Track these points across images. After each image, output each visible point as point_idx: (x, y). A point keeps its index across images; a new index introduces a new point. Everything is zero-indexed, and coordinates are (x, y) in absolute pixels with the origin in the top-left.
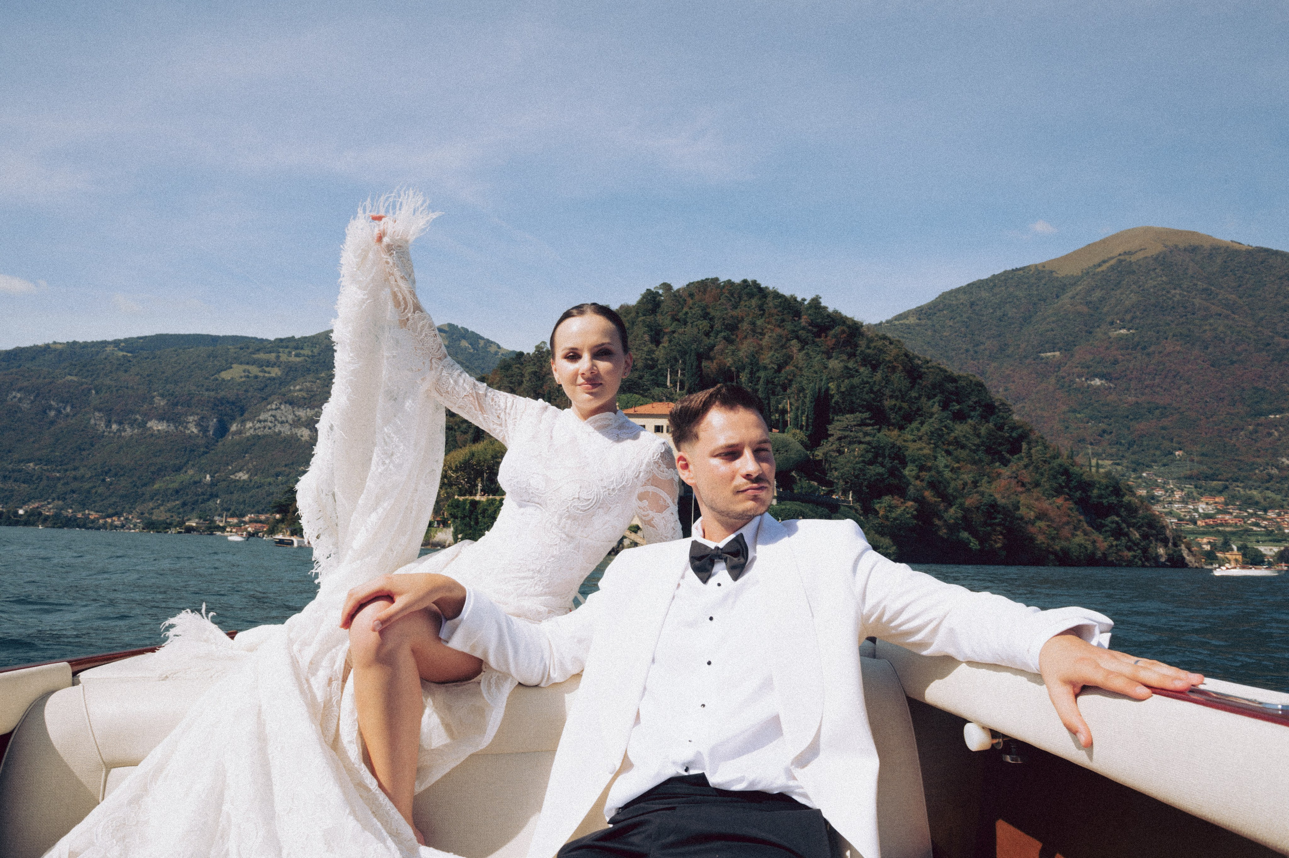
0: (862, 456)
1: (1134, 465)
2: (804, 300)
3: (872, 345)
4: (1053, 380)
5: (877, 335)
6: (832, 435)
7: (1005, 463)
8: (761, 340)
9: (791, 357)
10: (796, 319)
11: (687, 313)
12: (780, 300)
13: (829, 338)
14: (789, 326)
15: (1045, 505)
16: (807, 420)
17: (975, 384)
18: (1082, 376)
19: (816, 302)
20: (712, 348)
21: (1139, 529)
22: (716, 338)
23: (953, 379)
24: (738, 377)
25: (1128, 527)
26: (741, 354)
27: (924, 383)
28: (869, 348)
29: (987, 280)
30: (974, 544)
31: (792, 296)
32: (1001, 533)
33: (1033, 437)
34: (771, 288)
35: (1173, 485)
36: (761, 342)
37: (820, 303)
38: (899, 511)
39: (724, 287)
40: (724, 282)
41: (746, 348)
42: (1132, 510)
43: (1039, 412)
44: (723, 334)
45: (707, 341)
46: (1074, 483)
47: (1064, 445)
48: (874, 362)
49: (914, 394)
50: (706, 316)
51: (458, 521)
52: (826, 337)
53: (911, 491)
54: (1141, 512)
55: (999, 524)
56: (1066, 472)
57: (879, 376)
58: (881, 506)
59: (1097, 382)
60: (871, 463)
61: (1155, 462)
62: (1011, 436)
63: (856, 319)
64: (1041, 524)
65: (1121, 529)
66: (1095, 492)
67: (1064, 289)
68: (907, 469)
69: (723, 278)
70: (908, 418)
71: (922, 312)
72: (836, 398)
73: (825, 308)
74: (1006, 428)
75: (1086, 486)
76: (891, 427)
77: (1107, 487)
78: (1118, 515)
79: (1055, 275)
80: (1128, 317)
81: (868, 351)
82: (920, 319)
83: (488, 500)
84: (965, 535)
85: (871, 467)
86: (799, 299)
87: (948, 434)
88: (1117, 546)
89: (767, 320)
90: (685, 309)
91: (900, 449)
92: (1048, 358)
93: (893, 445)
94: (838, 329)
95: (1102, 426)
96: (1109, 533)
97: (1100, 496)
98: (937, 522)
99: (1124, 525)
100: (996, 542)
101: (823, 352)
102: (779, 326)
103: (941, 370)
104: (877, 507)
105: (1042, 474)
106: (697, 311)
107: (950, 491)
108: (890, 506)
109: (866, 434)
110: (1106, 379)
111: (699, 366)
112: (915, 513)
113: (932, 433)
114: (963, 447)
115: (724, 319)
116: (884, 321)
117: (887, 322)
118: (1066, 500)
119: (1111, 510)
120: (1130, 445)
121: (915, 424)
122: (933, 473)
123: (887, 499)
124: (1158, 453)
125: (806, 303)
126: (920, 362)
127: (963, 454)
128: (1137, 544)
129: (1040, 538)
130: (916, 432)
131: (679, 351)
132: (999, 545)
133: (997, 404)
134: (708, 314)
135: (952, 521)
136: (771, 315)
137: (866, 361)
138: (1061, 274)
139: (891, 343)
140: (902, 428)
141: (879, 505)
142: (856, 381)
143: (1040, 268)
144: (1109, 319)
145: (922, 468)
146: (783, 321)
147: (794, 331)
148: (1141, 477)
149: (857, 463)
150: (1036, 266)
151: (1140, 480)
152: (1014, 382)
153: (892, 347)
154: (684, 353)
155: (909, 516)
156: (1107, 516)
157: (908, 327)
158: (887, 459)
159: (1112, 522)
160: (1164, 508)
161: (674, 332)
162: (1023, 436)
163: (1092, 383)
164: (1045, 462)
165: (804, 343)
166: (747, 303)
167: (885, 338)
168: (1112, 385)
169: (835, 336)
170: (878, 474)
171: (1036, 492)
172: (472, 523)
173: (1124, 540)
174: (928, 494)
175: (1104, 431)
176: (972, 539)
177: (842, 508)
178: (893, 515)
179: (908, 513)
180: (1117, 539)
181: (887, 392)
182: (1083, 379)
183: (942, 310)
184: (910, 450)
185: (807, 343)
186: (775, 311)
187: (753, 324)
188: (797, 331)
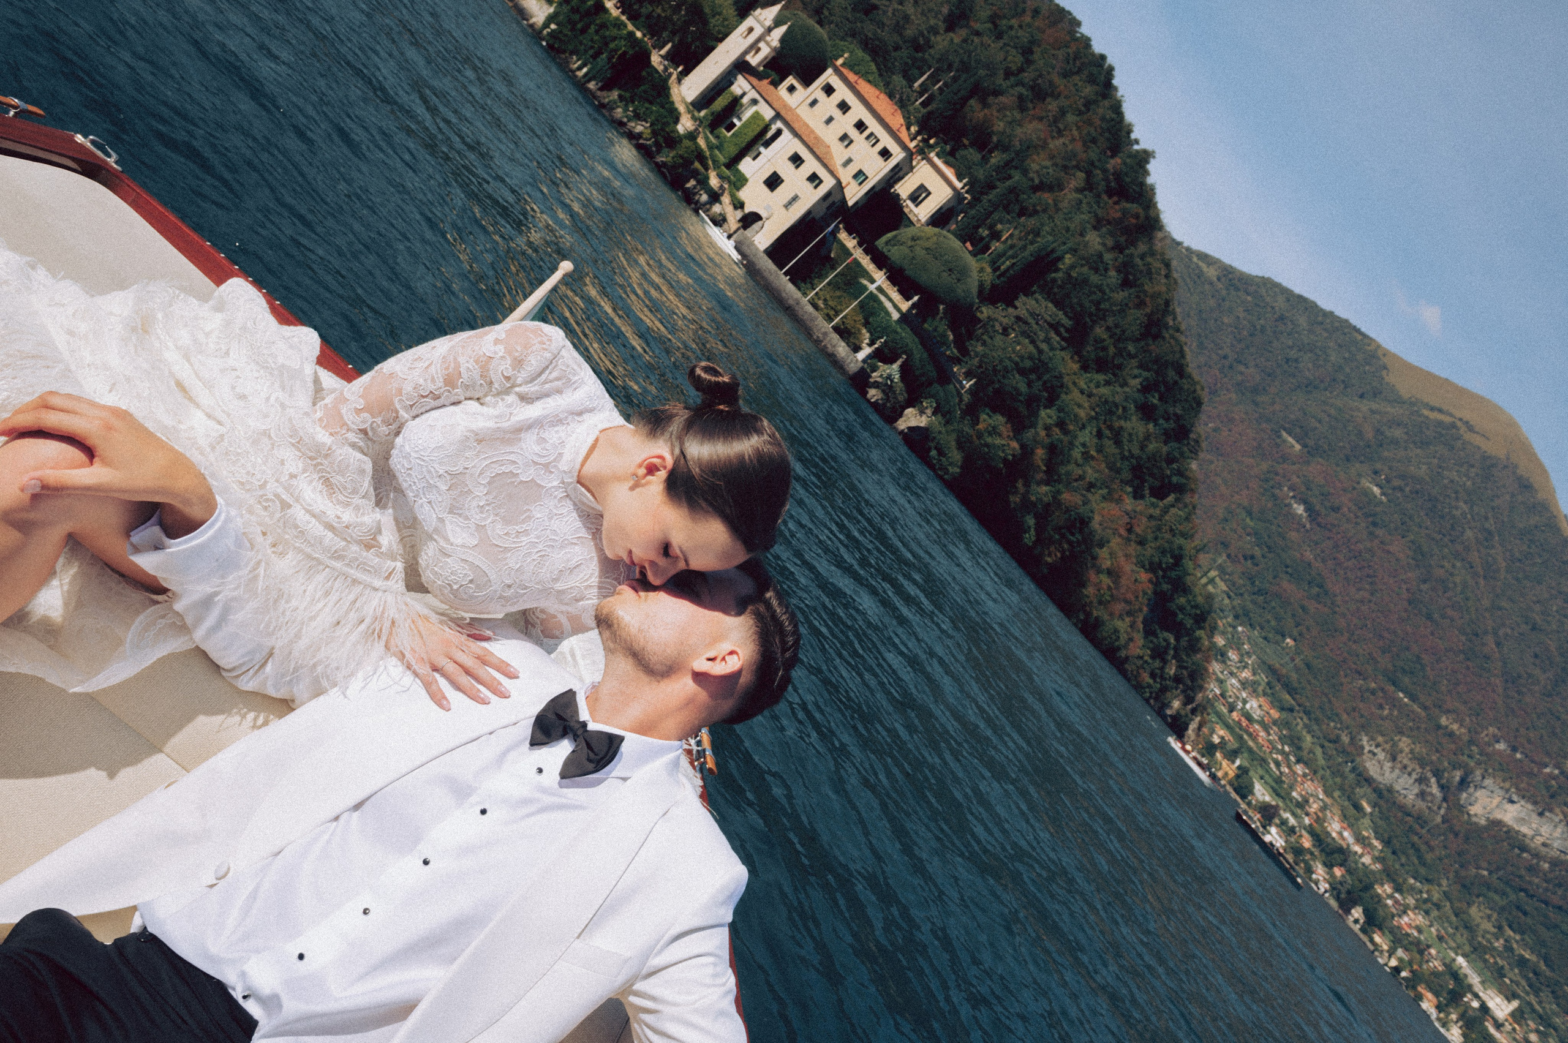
0: (1022, 358)
1: (1241, 612)
2: (1137, 142)
3: (1149, 259)
4: (1265, 466)
5: (1163, 254)
6: (1016, 308)
7: (1137, 495)
8: (1053, 138)
9: (1061, 187)
10: (1109, 153)
11: (1011, 28)
12: (1114, 116)
13: (1117, 207)
14: (1093, 154)
15: (1128, 567)
16: (1008, 270)
17: (1194, 398)
18: (1294, 490)
19: (1144, 157)
20: (997, 93)
21: (1180, 667)
22: (1012, 86)
23: (1181, 371)
24: (991, 152)
25: (1174, 657)
26: (1019, 131)
27: (1152, 347)
28: (1142, 259)
29: (1322, 309)
30: (1029, 537)
31: (1130, 125)
32: (1063, 552)
33: (1187, 498)
34: (1119, 94)
35: (1253, 664)
36: (1050, 140)
37: (1148, 163)
38: (998, 441)
39: (1077, 39)
40: (1083, 35)
41: (1031, 129)
42: (1194, 647)
43: (1219, 481)
44: (1024, 91)
45: (1000, 80)
46: (1173, 574)
47: (1206, 530)
48: (1131, 277)
49: (1131, 348)
50: (1027, 52)
51: (566, 8)
52: (1116, 203)
53: (1029, 434)
54: (1198, 656)
55: (1070, 543)
56: (1178, 559)
57: (1120, 296)
58: (988, 420)
59: (1300, 509)
60: (1022, 372)
61: (1262, 628)
62: (1169, 477)
63: (1162, 216)
64: (1106, 580)
65: (1166, 652)
66: (1182, 600)
67: (1375, 395)
68: (1048, 411)
69: (1085, 30)
70: (1101, 365)
71: (1228, 273)
72: (1060, 275)
73: (1147, 173)
74: (1175, 466)
75: (1180, 586)
76: (1076, 358)
77: (1196, 607)
78: (1177, 639)
79: (1384, 373)
80: (1396, 483)
81: (1138, 261)
82: (1219, 279)
83: (617, 19)
84: (1031, 521)
85: (1017, 376)
86: (1133, 136)
87: (1119, 418)
88: (1146, 662)
89: (1080, 124)
90: (1014, 22)
91: (1062, 386)
92: (1284, 441)
93: (1060, 377)
94: (1133, 207)
95: (1257, 552)
96: (1151, 645)
97: (1182, 609)
98: (1020, 484)
99: (1172, 652)
100: (1050, 555)
101: (1096, 215)
102: (1085, 144)
103: (1182, 351)
104: (983, 416)
105: (1156, 538)
106: (1024, 36)
107: (1063, 470)
108: (994, 428)
109: (1047, 340)
110: (1310, 516)
111: (965, 100)
112: (1010, 457)
113: (1106, 402)
114: (1118, 443)
115: (1040, 76)
116: (1185, 244)
117: (1188, 249)
118: (1150, 581)
119: (1178, 629)
120: (1260, 592)
121: (1101, 377)
122: (1066, 439)
123: (999, 419)
124: (1273, 623)
125: (1136, 147)
126: (1171, 323)
127: (1110, 447)
128: (1162, 677)
129: (1090, 591)
130: (1092, 385)
131: (962, 62)
132: (1049, 560)
133: (1192, 436)
134: (1032, 52)
135: (1033, 498)
136: (1089, 123)
137: (1125, 268)
138: (1391, 378)
139: (1167, 276)
140: (1085, 368)
141: (985, 417)
142: (1095, 279)
143: (1380, 353)
144: (1378, 466)
145: (1061, 424)
146: (1094, 141)
147: (1092, 164)
148: (1234, 627)
149: (1010, 359)
150: (1379, 346)
151: (1230, 629)
152: (1230, 430)
153: (1164, 281)
154: (965, 67)
155: (1002, 455)
156: (1167, 630)
157: (1200, 274)
158: (1041, 383)
159: (1165, 640)
160: (1222, 672)
161: (978, 34)
162: (1180, 489)
163: (1295, 506)
164: (1171, 530)
165: (1089, 185)
166: (1080, 84)
167: (1167, 265)
168: (1308, 526)
169: (1125, 212)
170: (1016, 389)
171: (1133, 548)
172: (579, 26)
173: (1157, 663)
174: (1040, 453)
175: (1252, 557)
176: (1033, 532)
177: (951, 386)
178: (989, 440)
179: (1003, 451)
180: (1153, 657)
181: (1110, 321)
182: (1291, 494)
183: (1248, 294)
184: (1069, 397)
185: (1091, 190)
186: (1098, 122)
187: (1063, 112)
188: (1095, 167)
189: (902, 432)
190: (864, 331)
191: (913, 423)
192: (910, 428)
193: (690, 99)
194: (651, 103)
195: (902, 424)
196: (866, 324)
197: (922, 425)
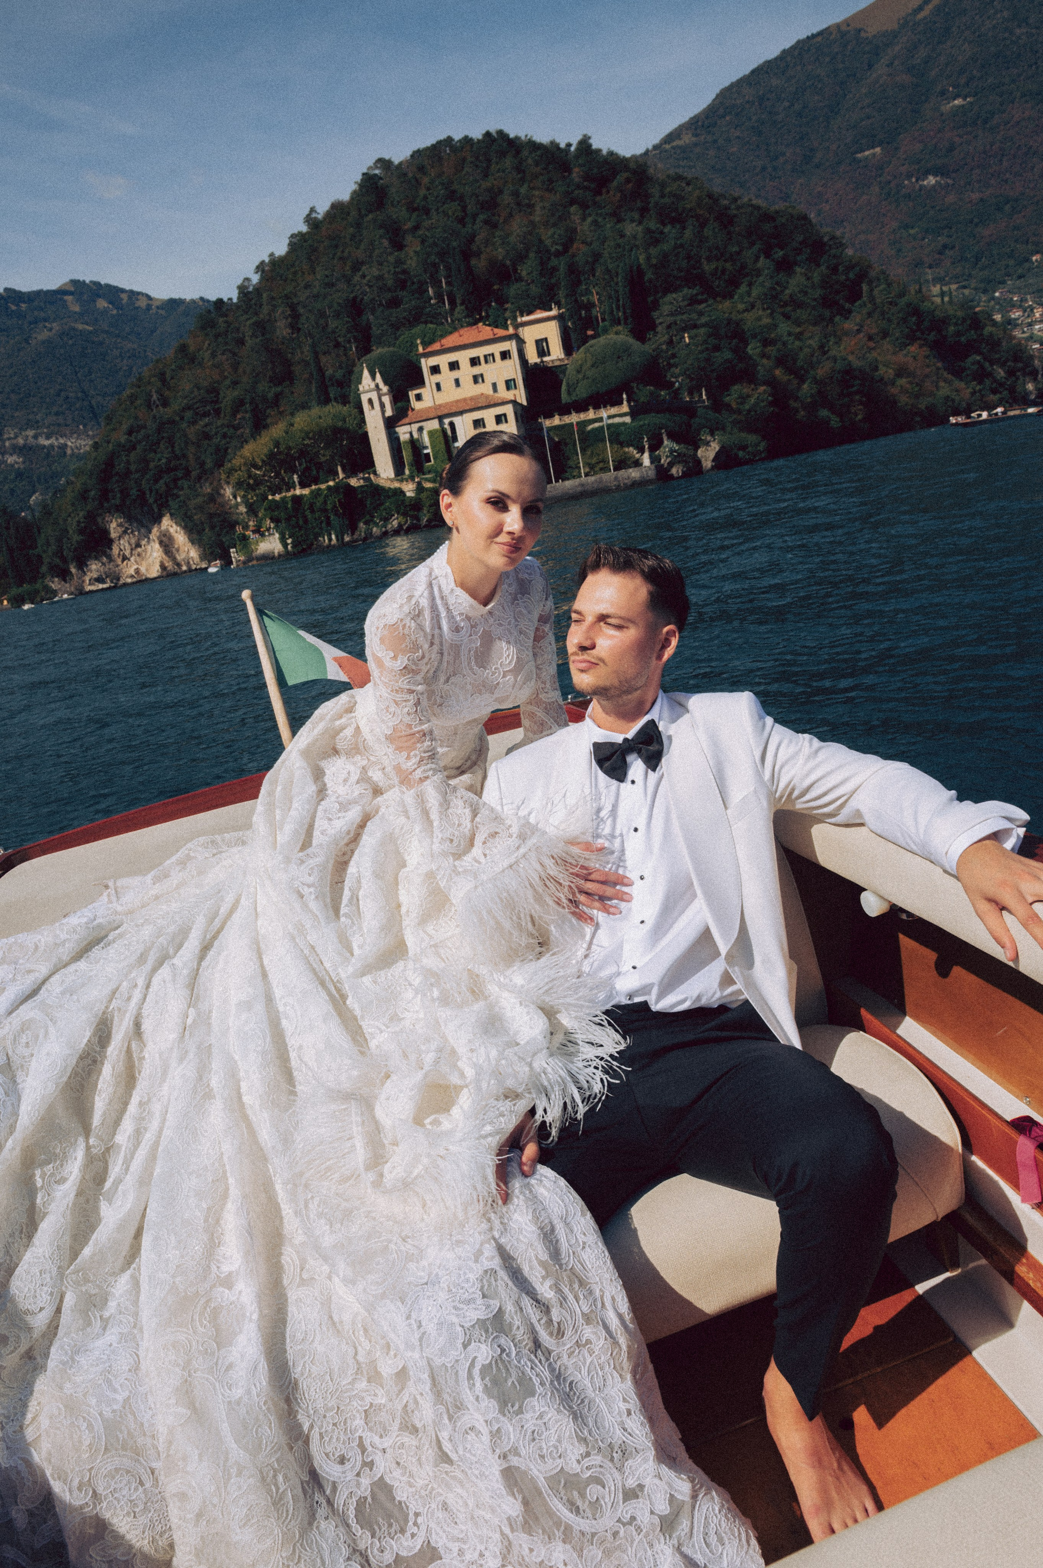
1: (982, 285)
2: (570, 143)
4: (876, 189)
5: (668, 176)
7: (847, 314)
8: (531, 214)
10: (566, 173)
12: (539, 153)
13: (611, 192)
15: (901, 358)
16: (624, 311)
17: (798, 219)
18: (912, 175)
19: (585, 146)
20: (472, 239)
21: (1003, 365)
22: (473, 224)
23: (768, 217)
24: (515, 271)
25: (992, 365)
26: (513, 239)
28: (664, 196)
30: (835, 422)
32: (860, 403)
33: (873, 274)
36: (532, 217)
37: (590, 145)
38: (752, 401)
41: (517, 229)
42: (993, 343)
44: (482, 217)
45: (463, 231)
46: (926, 324)
48: (673, 214)
49: (734, 248)
51: (282, 524)
53: (760, 373)
54: (1003, 343)
55: (857, 392)
56: (916, 312)
58: (731, 398)
59: (931, 180)
60: (716, 348)
61: (1009, 274)
62: (847, 279)
64: (902, 381)
65: (982, 367)
66: (952, 328)
68: (750, 347)
70: (734, 281)
71: (699, 125)
73: (598, 151)
74: (841, 268)
75: (939, 324)
76: (718, 299)
77: (964, 320)
78: (980, 353)
81: (663, 201)
84: (823, 413)
86: (562, 145)
87: (782, 291)
88: (980, 391)
89: (532, 185)
91: (738, 324)
92: (867, 158)
93: (729, 322)
95: (942, 240)
96: (970, 378)
97: (958, 334)
98: (793, 404)
99: (987, 364)
100: (856, 415)
101: (610, 214)
104: (727, 400)
105: (889, 321)
106: (439, 190)
107: (800, 363)
108: (740, 397)
109: (700, 314)
110: (942, 175)
111: (468, 268)
112: (770, 398)
113: (766, 294)
114: (801, 305)
118: (921, 347)
119: (970, 348)
120: (978, 259)
121: (743, 288)
122: (778, 346)
123: (736, 389)
124: (1011, 262)
125: (572, 149)
126: (726, 202)
127: (802, 314)
128: (1001, 385)
129: (903, 399)
130: (747, 298)
131: (438, 254)
132: (859, 417)
133: (826, 239)
134: (455, 192)
135: (808, 400)
136: (535, 176)
139: (688, 184)
140: (730, 297)
141: (728, 398)
142: (667, 247)
145: (766, 342)
146: (551, 181)
148: (993, 298)
151: (992, 303)
153: (690, 188)
154: (443, 254)
155: (764, 404)
156: (967, 356)
157: (683, 149)
158: (724, 339)
159: (973, 364)
161: (416, 228)
162: (862, 276)
163: (925, 182)
164: (891, 303)
165: (584, 206)
166: (500, 166)
167: (679, 178)
168: (949, 181)
170: (727, 361)
171: (887, 344)
173: (987, 382)
174: (778, 373)
175: (945, 247)
176: (832, 417)
178: (746, 406)
179: (762, 401)
180: (980, 383)
181: (704, 253)
182: (914, 180)
184: (749, 323)
185: (588, 207)
186: (538, 169)
187: (516, 194)
188: (572, 192)
189: (713, 468)
190: (626, 450)
191: (711, 455)
192: (713, 461)
193: (392, 475)
194: (382, 504)
195: (707, 464)
196: (622, 444)
197: (717, 449)
